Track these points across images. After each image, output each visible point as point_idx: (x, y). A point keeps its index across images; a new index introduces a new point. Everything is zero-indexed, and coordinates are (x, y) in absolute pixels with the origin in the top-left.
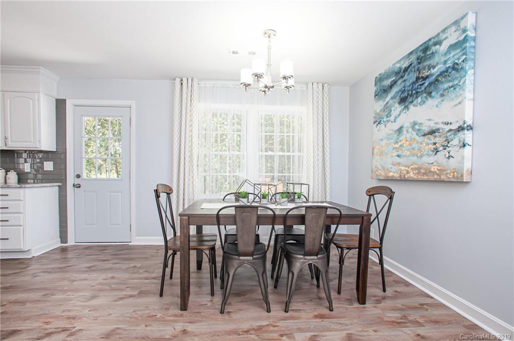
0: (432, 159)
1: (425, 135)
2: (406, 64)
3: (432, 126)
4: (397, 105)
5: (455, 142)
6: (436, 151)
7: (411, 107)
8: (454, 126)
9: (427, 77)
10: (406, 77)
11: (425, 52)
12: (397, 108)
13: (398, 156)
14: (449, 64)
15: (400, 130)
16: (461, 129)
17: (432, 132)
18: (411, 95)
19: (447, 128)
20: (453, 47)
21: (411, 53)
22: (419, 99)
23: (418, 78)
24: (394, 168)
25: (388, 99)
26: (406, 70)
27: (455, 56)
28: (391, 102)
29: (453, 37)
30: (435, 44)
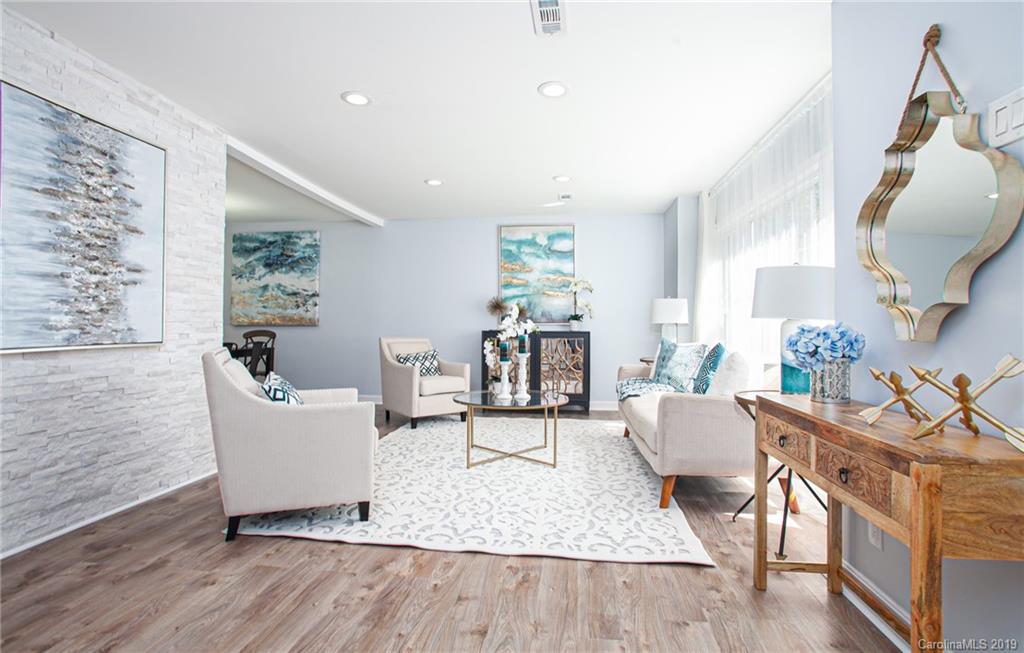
0: (294, 312)
1: (289, 295)
2: (271, 239)
3: (294, 289)
4: (261, 267)
5: (311, 302)
6: (298, 307)
7: (277, 273)
8: (310, 293)
9: (290, 256)
10: (271, 248)
11: (288, 238)
12: (261, 270)
13: (264, 307)
14: (306, 255)
15: (265, 287)
16: (314, 295)
17: (295, 294)
18: (277, 264)
19: (306, 293)
20: (308, 246)
21: (276, 233)
22: (284, 269)
23: (282, 254)
24: (260, 317)
25: (250, 259)
26: (271, 243)
27: (309, 252)
28: (254, 262)
29: (307, 240)
30: (297, 238)
